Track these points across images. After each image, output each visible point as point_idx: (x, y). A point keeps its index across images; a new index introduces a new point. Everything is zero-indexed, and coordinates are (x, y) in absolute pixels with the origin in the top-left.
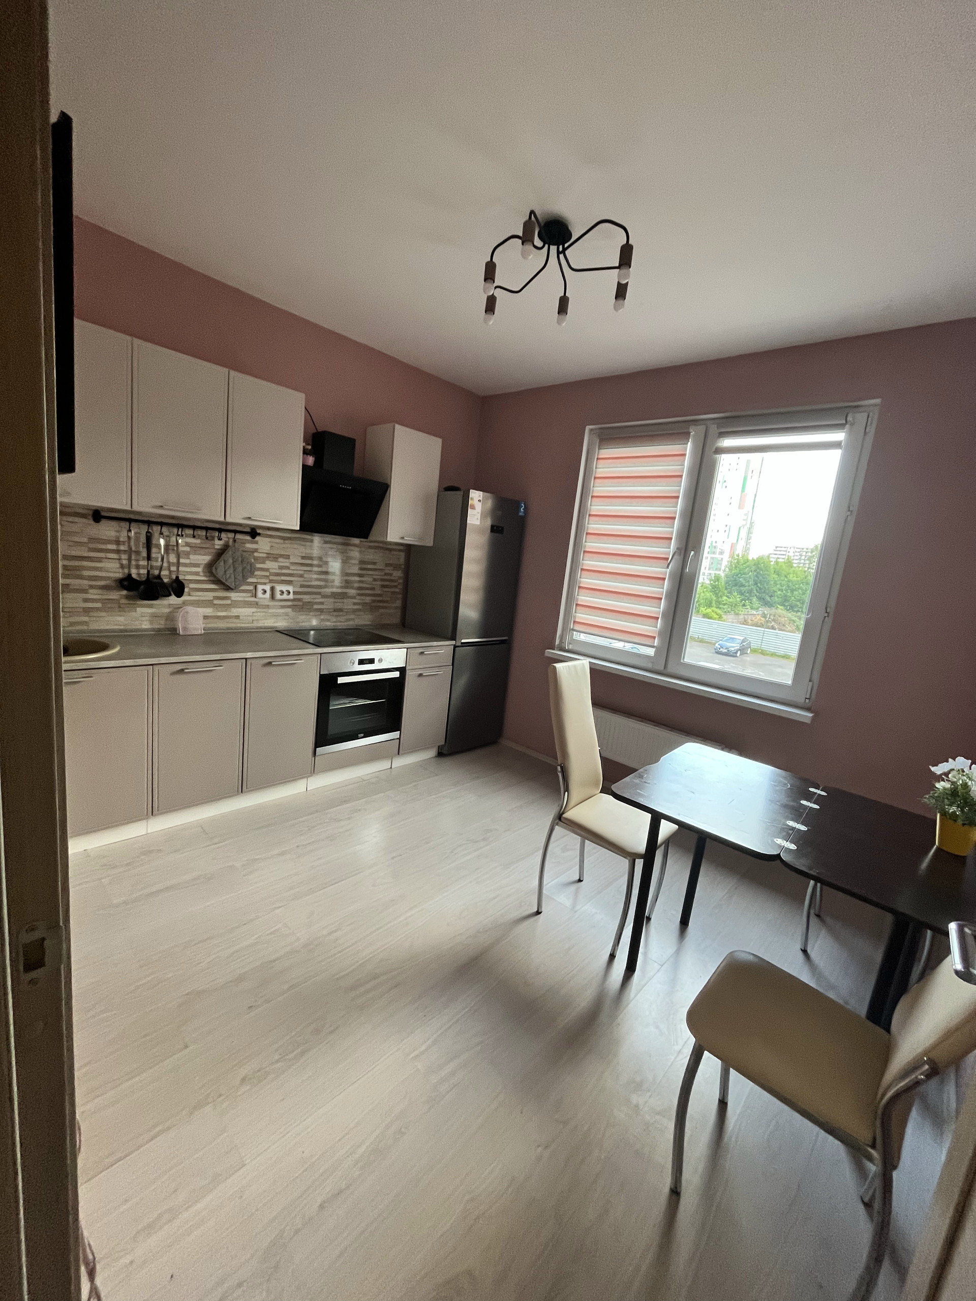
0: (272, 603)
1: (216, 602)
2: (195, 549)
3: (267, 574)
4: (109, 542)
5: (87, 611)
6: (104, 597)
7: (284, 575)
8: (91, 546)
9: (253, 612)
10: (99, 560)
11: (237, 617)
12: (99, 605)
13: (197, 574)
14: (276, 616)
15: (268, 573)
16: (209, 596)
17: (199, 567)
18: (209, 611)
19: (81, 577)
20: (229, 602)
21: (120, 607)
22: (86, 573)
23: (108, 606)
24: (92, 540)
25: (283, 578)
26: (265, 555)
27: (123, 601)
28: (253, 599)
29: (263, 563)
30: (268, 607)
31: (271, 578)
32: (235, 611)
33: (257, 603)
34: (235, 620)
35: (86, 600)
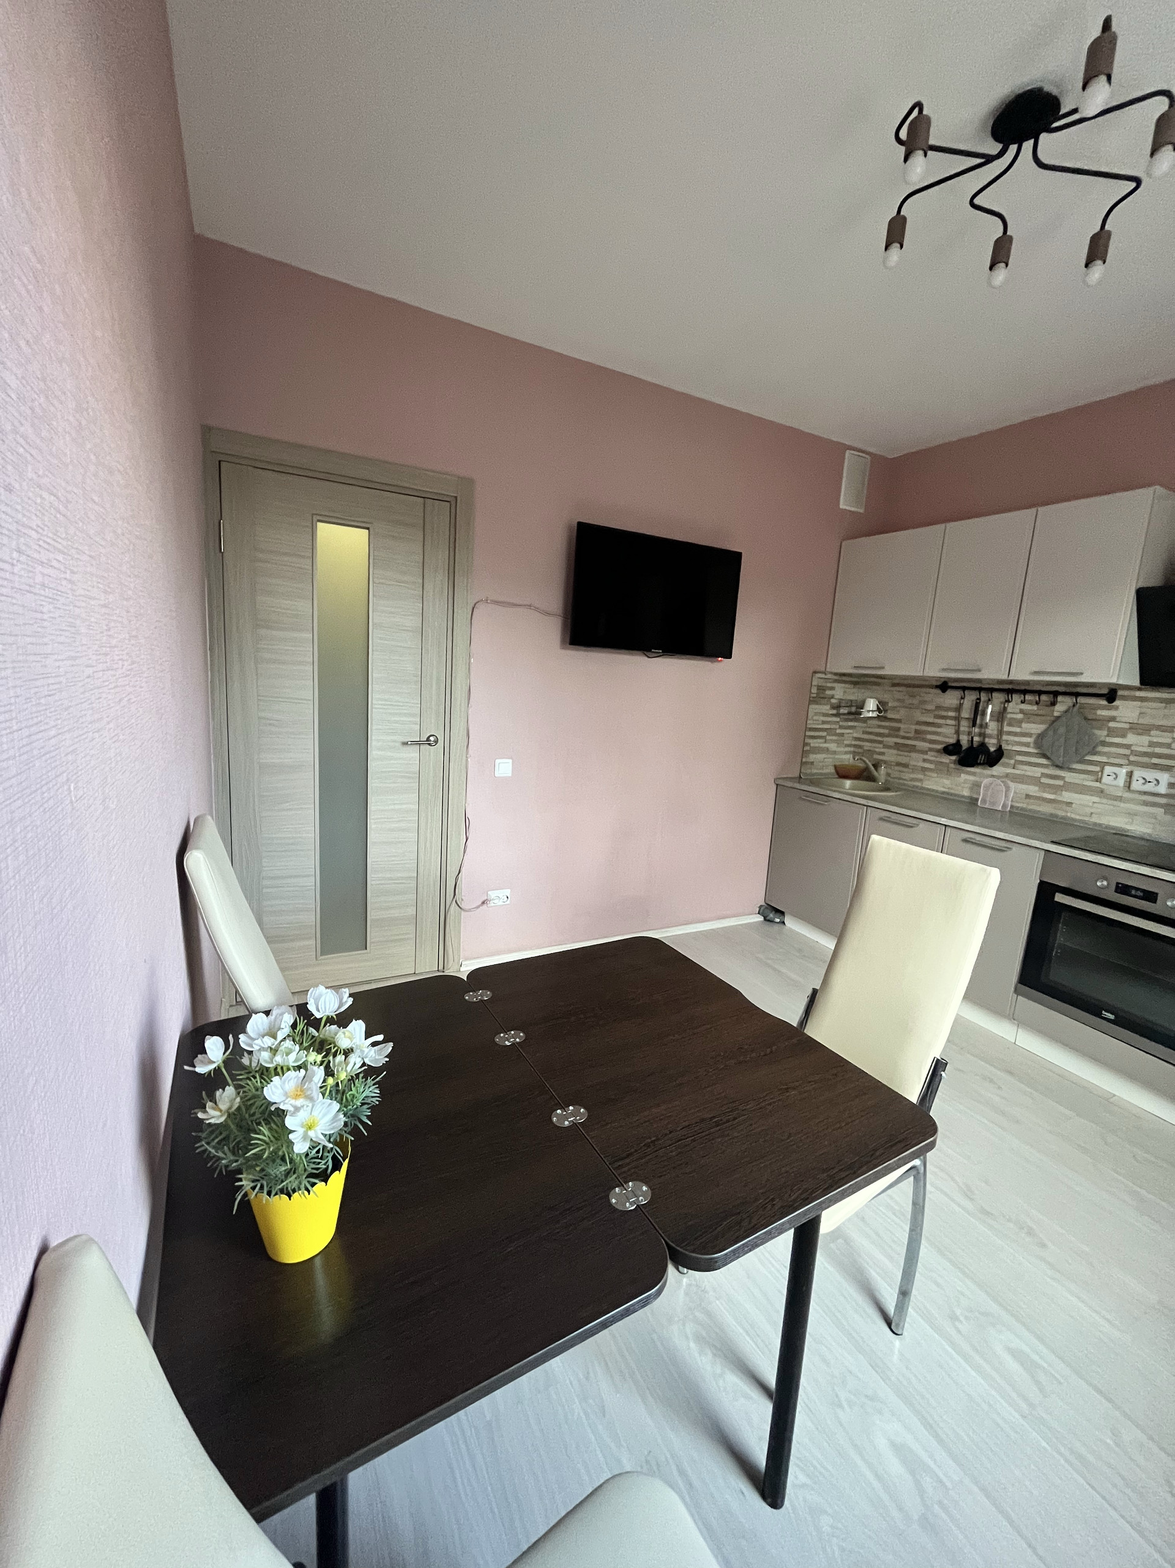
0: (1127, 795)
1: (1043, 780)
2: (1028, 716)
3: (1127, 752)
4: (948, 709)
5: (924, 770)
6: (938, 759)
7: (1159, 756)
8: (936, 713)
9: (1094, 802)
10: (939, 726)
11: (1069, 804)
12: (932, 766)
13: (1027, 745)
14: (1132, 815)
15: (1130, 751)
16: (1037, 772)
17: (1031, 737)
18: (1033, 790)
19: (924, 740)
20: (1060, 783)
21: (948, 771)
22: (929, 737)
23: (940, 769)
24: (939, 708)
25: (1155, 761)
26: (1127, 726)
27: (952, 765)
28: (1097, 784)
29: (1124, 736)
30: (1120, 799)
31: (1132, 758)
32: (1067, 796)
33: (1102, 791)
34: (1064, 807)
35: (924, 760)
